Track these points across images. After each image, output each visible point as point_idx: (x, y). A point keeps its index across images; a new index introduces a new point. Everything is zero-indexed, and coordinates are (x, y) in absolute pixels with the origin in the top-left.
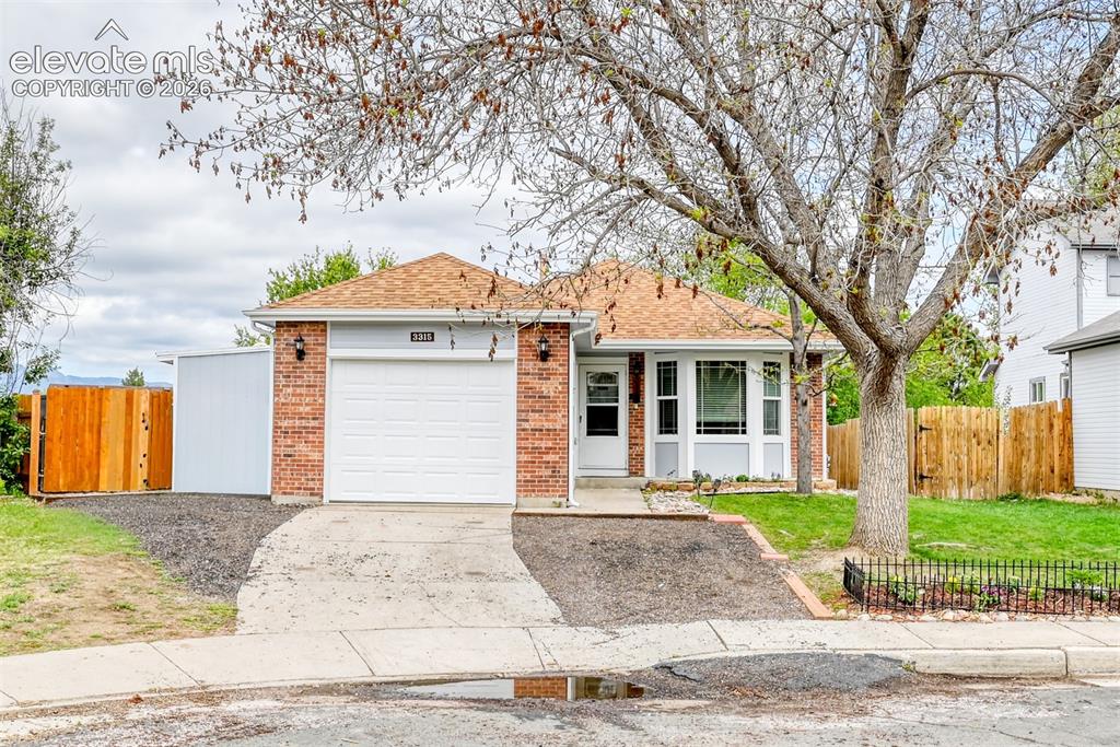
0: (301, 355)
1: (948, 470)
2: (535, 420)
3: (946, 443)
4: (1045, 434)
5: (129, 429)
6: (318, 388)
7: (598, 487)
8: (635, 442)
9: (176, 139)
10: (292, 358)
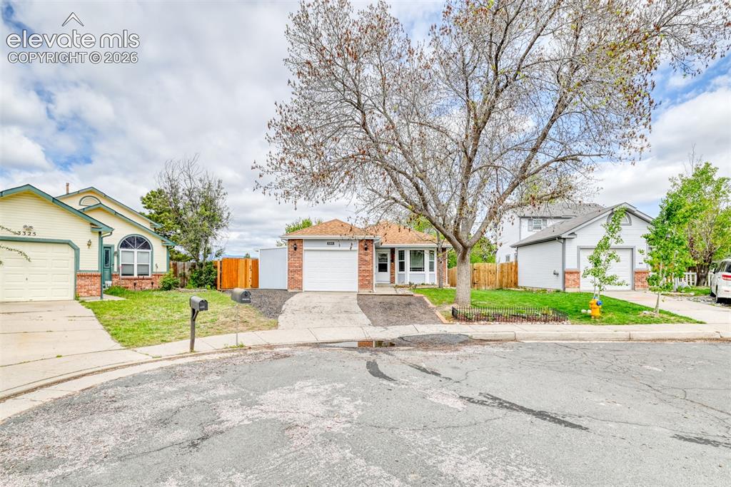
0: (295, 249)
1: (482, 281)
2: (363, 268)
3: (482, 274)
4: (510, 271)
5: (246, 270)
6: (301, 259)
7: (382, 286)
8: (392, 273)
9: (258, 186)
10: (293, 250)
